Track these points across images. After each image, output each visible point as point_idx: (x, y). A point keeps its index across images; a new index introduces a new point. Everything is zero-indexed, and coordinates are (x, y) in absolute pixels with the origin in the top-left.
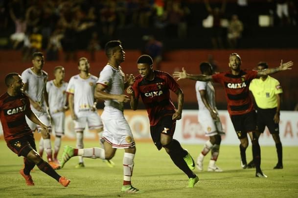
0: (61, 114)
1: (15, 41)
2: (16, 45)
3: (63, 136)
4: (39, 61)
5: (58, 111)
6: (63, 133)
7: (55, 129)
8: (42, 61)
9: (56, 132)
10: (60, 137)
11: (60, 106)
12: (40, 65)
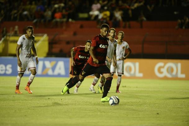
0: (121, 61)
1: (92, 15)
2: (93, 18)
3: (122, 75)
4: (30, 31)
5: (120, 60)
6: (123, 73)
7: (118, 71)
8: (32, 32)
9: (118, 73)
10: (120, 76)
11: (121, 56)
12: (30, 34)
